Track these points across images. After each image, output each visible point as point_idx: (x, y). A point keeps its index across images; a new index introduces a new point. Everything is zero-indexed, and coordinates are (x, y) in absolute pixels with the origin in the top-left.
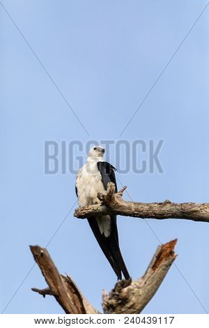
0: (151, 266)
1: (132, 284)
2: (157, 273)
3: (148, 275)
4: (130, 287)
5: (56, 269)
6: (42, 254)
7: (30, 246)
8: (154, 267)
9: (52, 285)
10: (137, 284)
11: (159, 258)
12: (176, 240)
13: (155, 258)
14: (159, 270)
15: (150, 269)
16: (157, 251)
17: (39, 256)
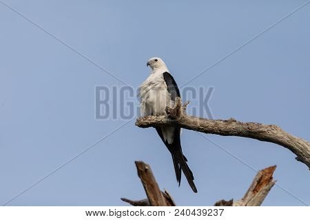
0: (252, 189)
1: (233, 205)
2: (257, 197)
3: (248, 198)
5: (157, 184)
6: (146, 170)
7: (136, 162)
8: (255, 191)
9: (153, 200)
11: (259, 182)
12: (275, 166)
13: (256, 183)
14: (259, 194)
15: (250, 192)
16: (257, 175)
17: (143, 172)
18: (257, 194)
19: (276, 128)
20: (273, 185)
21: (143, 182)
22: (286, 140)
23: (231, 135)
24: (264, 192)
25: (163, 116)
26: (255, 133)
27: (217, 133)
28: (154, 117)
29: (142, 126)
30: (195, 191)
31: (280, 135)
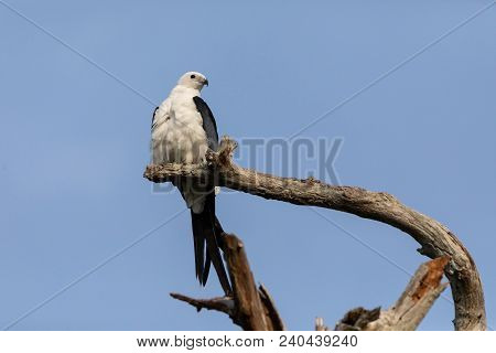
0: (411, 293)
2: (420, 306)
3: (403, 307)
8: (415, 296)
11: (423, 283)
14: (423, 302)
18: (419, 302)
24: (430, 299)
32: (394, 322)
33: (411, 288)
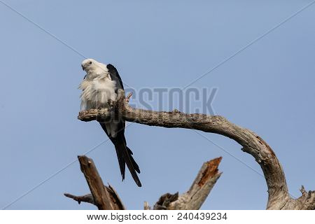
1: (179, 198)
3: (194, 191)
4: (177, 201)
5: (100, 179)
6: (89, 164)
7: (78, 157)
8: (201, 183)
9: (97, 194)
10: (184, 199)
11: (205, 174)
12: (221, 158)
13: (201, 175)
14: (205, 187)
15: (196, 185)
17: (86, 166)
18: (203, 187)
19: (220, 118)
20: (218, 178)
21: (86, 177)
22: (231, 130)
23: (176, 127)
24: (210, 184)
25: (106, 109)
26: (200, 124)
27: (161, 125)
28: (96, 110)
29: (84, 119)
30: (140, 185)
31: (225, 125)
32: (188, 200)
33: (197, 179)
